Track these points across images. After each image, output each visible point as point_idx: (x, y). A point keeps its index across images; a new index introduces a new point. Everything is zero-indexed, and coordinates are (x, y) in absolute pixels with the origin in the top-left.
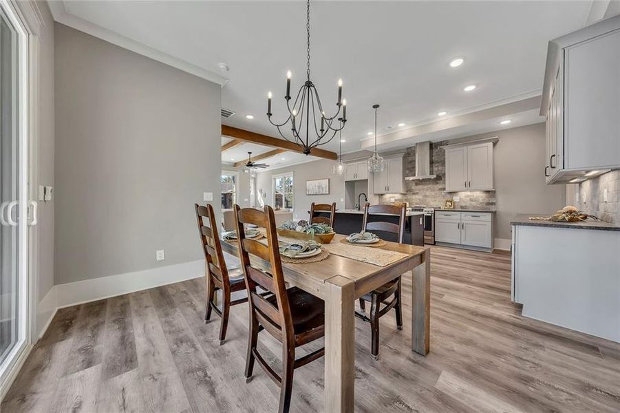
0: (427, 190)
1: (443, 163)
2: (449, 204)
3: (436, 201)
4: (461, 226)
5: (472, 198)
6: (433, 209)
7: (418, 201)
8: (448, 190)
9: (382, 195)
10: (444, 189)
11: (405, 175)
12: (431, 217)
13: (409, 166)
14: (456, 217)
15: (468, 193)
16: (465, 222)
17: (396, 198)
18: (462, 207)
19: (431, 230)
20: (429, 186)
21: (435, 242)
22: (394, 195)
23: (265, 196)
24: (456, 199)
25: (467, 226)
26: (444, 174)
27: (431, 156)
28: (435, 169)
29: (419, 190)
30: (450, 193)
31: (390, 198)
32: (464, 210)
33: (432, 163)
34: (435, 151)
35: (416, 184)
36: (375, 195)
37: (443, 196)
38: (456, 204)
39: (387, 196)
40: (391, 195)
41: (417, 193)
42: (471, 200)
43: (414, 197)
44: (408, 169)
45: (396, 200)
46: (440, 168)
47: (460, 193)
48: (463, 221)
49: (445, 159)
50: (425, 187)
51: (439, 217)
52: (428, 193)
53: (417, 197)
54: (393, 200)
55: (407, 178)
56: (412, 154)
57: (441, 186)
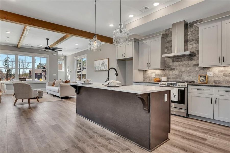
0: (183, 66)
1: (197, 41)
2: (203, 78)
3: (190, 76)
4: (214, 101)
5: (226, 73)
6: (186, 84)
7: (174, 76)
8: (201, 65)
9: (146, 70)
10: (198, 65)
11: (163, 53)
12: (184, 90)
13: (167, 46)
14: (209, 92)
15: (222, 68)
16: (217, 97)
17: (157, 73)
18: (215, 82)
19: (184, 103)
20: (184, 62)
21: (188, 115)
22: (155, 71)
23: (71, 72)
24: (209, 74)
25: (220, 100)
26: (198, 52)
27: (186, 35)
28: (190, 47)
29: (176, 66)
30: (204, 68)
31: (152, 73)
32: (217, 85)
33: (186, 41)
34: (190, 30)
35: (174, 61)
36: (140, 71)
37: (197, 71)
38: (210, 79)
39: (150, 72)
40: (153, 71)
41: (174, 69)
42: (225, 75)
43: (171, 72)
44: (167, 48)
45: (156, 75)
46: (195, 46)
47: (213, 68)
48: (216, 97)
49: (199, 37)
50: (181, 63)
51: (193, 90)
52: (183, 69)
53: (174, 72)
54: (154, 75)
55: (164, 56)
56: (170, 35)
57: (194, 62)
